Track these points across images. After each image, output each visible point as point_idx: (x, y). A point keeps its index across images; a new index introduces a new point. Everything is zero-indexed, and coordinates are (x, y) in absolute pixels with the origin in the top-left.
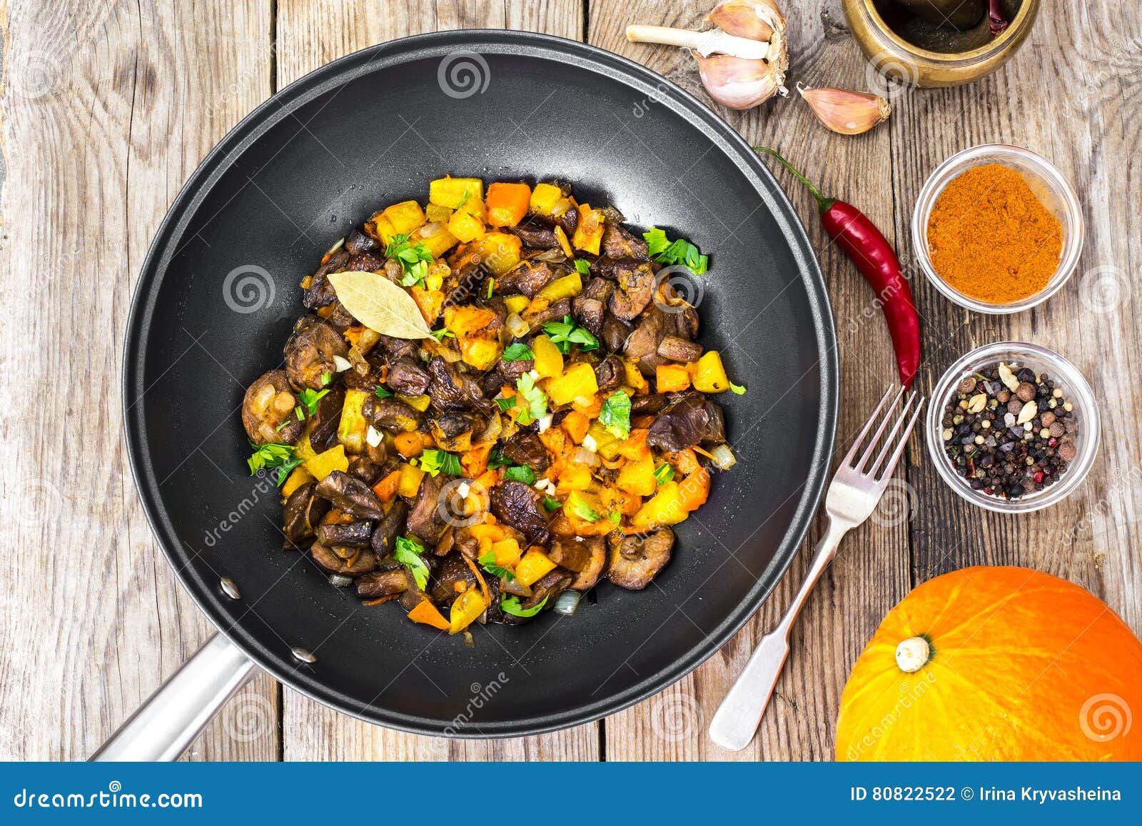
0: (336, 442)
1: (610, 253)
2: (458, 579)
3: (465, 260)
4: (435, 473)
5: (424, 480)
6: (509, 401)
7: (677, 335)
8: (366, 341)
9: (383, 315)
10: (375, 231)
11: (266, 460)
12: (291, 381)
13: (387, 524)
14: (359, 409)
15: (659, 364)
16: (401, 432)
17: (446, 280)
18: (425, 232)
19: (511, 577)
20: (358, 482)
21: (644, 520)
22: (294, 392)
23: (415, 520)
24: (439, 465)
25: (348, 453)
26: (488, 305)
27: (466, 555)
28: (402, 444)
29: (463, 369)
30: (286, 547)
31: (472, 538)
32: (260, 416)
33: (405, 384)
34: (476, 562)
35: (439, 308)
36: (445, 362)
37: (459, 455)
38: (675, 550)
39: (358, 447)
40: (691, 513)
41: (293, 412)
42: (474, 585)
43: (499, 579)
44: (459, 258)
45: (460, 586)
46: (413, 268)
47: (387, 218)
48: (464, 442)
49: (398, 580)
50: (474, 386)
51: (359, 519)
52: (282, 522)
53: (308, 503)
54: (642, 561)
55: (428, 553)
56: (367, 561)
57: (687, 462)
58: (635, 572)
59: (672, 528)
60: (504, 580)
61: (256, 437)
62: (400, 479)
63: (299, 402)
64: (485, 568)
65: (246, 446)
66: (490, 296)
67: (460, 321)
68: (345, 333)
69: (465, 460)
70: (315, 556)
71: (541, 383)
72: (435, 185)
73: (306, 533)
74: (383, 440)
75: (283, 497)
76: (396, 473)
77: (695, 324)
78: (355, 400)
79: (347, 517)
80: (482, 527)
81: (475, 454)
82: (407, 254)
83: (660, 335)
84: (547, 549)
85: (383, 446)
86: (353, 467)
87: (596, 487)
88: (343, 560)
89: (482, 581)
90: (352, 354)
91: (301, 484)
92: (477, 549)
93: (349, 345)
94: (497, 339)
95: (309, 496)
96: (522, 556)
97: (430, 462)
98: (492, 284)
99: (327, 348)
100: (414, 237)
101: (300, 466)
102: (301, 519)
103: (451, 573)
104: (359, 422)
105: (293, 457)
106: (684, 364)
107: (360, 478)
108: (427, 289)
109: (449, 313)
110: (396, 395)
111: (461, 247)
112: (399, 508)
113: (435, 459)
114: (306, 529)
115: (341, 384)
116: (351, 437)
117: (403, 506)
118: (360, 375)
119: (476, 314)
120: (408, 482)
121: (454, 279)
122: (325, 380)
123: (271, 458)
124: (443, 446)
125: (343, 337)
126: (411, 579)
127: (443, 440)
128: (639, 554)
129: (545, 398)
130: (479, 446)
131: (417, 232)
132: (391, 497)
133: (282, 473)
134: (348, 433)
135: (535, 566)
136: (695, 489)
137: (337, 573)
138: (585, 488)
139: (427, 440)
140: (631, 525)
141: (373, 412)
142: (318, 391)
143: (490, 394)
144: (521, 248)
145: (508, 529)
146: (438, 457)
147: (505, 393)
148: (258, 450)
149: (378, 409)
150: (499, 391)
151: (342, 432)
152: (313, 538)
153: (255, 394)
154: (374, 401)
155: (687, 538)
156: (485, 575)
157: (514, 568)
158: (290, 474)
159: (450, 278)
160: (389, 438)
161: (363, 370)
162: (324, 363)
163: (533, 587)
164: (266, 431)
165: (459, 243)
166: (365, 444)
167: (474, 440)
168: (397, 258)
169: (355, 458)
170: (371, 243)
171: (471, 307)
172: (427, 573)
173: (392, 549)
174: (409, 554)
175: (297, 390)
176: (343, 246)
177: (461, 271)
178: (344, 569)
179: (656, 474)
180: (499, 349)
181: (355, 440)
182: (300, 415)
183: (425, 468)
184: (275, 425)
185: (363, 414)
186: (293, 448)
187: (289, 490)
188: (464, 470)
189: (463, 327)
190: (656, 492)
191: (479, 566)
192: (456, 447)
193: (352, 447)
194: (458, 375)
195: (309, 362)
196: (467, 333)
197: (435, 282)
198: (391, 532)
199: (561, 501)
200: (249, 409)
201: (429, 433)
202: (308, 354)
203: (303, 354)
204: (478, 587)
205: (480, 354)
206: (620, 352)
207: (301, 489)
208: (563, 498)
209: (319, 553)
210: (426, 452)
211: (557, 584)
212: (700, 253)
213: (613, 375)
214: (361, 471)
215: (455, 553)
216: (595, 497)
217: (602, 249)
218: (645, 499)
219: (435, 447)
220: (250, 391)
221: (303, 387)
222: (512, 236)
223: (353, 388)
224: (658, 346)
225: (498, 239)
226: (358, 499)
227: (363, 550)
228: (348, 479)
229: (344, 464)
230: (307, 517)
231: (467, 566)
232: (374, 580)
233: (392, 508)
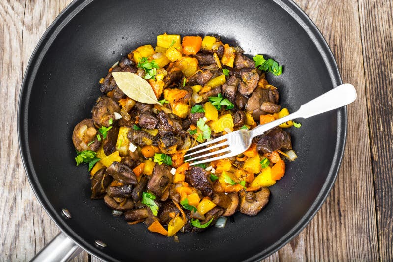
0: (115, 150)
1: (238, 67)
2: (171, 211)
3: (173, 70)
4: (160, 163)
5: (155, 166)
6: (193, 131)
7: (269, 101)
8: (129, 105)
9: (137, 92)
10: (132, 58)
11: (84, 158)
12: (95, 123)
13: (138, 186)
15: (262, 114)
16: (145, 146)
17: (165, 77)
18: (155, 57)
19: (196, 210)
20: (126, 167)
21: (255, 185)
22: (96, 128)
23: (151, 184)
24: (162, 160)
25: (121, 155)
26: (184, 89)
27: (175, 201)
28: (145, 151)
29: (173, 117)
30: (92, 197)
31: (177, 193)
32: (81, 139)
33: (147, 123)
34: (179, 204)
35: (162, 89)
36: (165, 113)
37: (171, 155)
38: (270, 197)
39: (125, 152)
40: (277, 181)
41: (95, 137)
42: (179, 214)
43: (190, 212)
44: (171, 69)
45: (172, 215)
46: (150, 71)
47: (138, 52)
48: (173, 150)
49: (144, 212)
50: (178, 124)
51: (126, 184)
52: (91, 186)
53: (102, 177)
54: (256, 203)
55: (158, 200)
56: (129, 204)
57: (275, 158)
58: (252, 208)
59: (269, 188)
60: (192, 212)
61: (79, 148)
62: (144, 167)
63: (99, 132)
64: (184, 207)
65: (74, 152)
66: (184, 85)
67: (171, 95)
68: (120, 101)
69: (174, 158)
70: (106, 201)
71: (209, 123)
72: (159, 37)
73: (102, 191)
74: (137, 149)
75: (91, 176)
76: (143, 164)
77: (277, 96)
78: (124, 131)
79: (120, 184)
80: (182, 189)
81: (178, 155)
82: (147, 65)
83: (261, 101)
84: (212, 198)
85: (137, 152)
86: (123, 161)
87: (233, 169)
88: (119, 203)
89: (182, 212)
90: (122, 111)
91: (101, 168)
92: (180, 198)
93: (121, 107)
94: (188, 104)
95: (103, 174)
96: (200, 201)
97: (158, 159)
98: (185, 81)
99: (111, 109)
100: (150, 59)
101: (99, 162)
102: (99, 184)
103: (168, 209)
104: (125, 142)
105: (95, 158)
106: (273, 114)
107: (127, 165)
108: (156, 81)
109: (166, 92)
110: (142, 129)
111: (171, 64)
112: (144, 179)
113: (160, 157)
114: (102, 189)
115: (117, 124)
116: (122, 148)
117: (146, 178)
118: (126, 121)
119: (179, 91)
120: (148, 168)
121: (168, 77)
122: (110, 122)
123: (85, 157)
124: (164, 151)
125: (118, 103)
126: (150, 212)
127: (164, 148)
128: (254, 199)
129: (210, 130)
130: (180, 152)
131: (152, 56)
132: (140, 174)
133: (91, 165)
134: (121, 146)
135: (206, 205)
136: (279, 170)
137: (116, 210)
138: (229, 170)
139: (157, 149)
140: (249, 187)
141: (132, 136)
142: (107, 127)
143: (185, 129)
144: (198, 65)
145: (194, 189)
146: (162, 156)
147: (192, 128)
148: (80, 154)
149: (134, 134)
150: (189, 127)
151: (118, 146)
152: (105, 194)
153: (78, 128)
154: (132, 131)
155: (276, 193)
156: (184, 209)
157: (197, 207)
158: (94, 165)
159: (167, 76)
160: (139, 148)
161: (127, 118)
162: (109, 115)
163: (206, 215)
164: (83, 145)
165: (171, 62)
166: (128, 151)
167: (179, 148)
168: (143, 68)
169: (124, 157)
170: (131, 63)
171: (176, 89)
172: (157, 208)
173: (141, 198)
174: (149, 200)
175: (97, 127)
176: (118, 65)
177: (172, 73)
178: (119, 207)
179: (261, 163)
180: (189, 108)
181: (124, 149)
182: (99, 138)
183: (156, 161)
184: (87, 143)
185: (127, 137)
186: (96, 153)
187: (93, 172)
188: (174, 163)
189: (173, 97)
190: (261, 172)
191: (181, 206)
192: (170, 151)
193: (122, 152)
194: (170, 119)
195: (103, 114)
196: (175, 100)
197: (160, 77)
198: (141, 190)
199: (218, 176)
200: (75, 135)
201: (157, 146)
202: (102, 111)
203: (100, 110)
204: (181, 215)
205: (180, 110)
206: (244, 110)
207: (99, 171)
208: (219, 174)
209: (107, 200)
210: (156, 154)
211: (217, 214)
212: (278, 66)
213: (241, 119)
214: (127, 162)
215: (170, 200)
216: (233, 175)
217: (235, 65)
218: (256, 175)
219: (160, 152)
220: (76, 127)
221: (101, 126)
222: (194, 59)
223: (123, 126)
224: (260, 106)
225: (188, 60)
226: (125, 174)
227: (128, 198)
228: (121, 166)
229: (119, 159)
230: (102, 184)
231: (175, 206)
232: (133, 213)
233: (141, 180)
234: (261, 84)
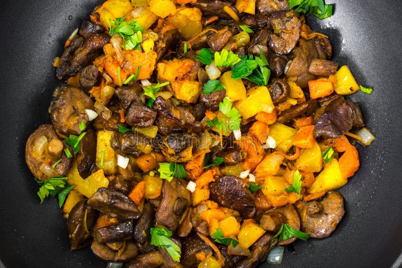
0: (97, 169)
1: (262, 11)
2: (199, 251)
3: (165, 30)
4: (170, 179)
5: (163, 184)
6: (213, 121)
7: (319, 58)
8: (106, 95)
10: (98, 19)
11: (50, 190)
12: (57, 131)
13: (142, 221)
14: (108, 143)
15: (310, 80)
16: (142, 154)
17: (156, 43)
18: (135, 14)
19: (236, 243)
20: (118, 194)
21: (317, 189)
22: (61, 139)
23: (161, 215)
24: (172, 173)
25: (107, 175)
26: (186, 57)
27: (201, 233)
28: (143, 163)
29: (177, 103)
30: (73, 248)
31: (203, 220)
32: (39, 158)
33: (138, 120)
34: (209, 237)
35: (154, 62)
36: (164, 100)
37: (184, 164)
38: (345, 205)
39: (113, 170)
40: (349, 178)
41: (63, 153)
42: (211, 253)
43: (227, 246)
44: (160, 29)
45: (201, 256)
46: (132, 37)
47: (104, 9)
48: (188, 154)
49: (155, 258)
50: (187, 113)
51: (121, 220)
52: (67, 231)
53: (84, 215)
54: (325, 217)
55: (175, 236)
56: (132, 250)
57: (344, 145)
58: (323, 226)
59: (337, 190)
60: (230, 247)
61: (38, 174)
62: (145, 188)
63: (67, 144)
64: (216, 240)
65: (34, 184)
66: (185, 51)
67: (169, 70)
68: (91, 92)
69: (189, 167)
70: (95, 252)
71: (235, 103)
73: (86, 236)
74: (130, 163)
75: (64, 213)
76: (142, 183)
77: (330, 48)
78: (105, 138)
79: (113, 221)
80: (208, 212)
81: (195, 161)
82: (124, 28)
83: (309, 60)
84: (257, 221)
85: (130, 167)
86: (112, 184)
87: (282, 171)
88: (116, 251)
89: (216, 250)
90: (97, 106)
91: (76, 202)
92: (208, 228)
93: (93, 100)
94: (197, 79)
95: (84, 210)
96: (240, 229)
97: (165, 171)
98: (186, 46)
99: (79, 105)
100: (128, 18)
101: (73, 190)
102: (81, 228)
103: (193, 248)
104: (109, 152)
105: (67, 185)
106: (327, 77)
107: (119, 190)
108: (143, 51)
109: (161, 66)
110: (133, 129)
111: (160, 21)
112: (148, 208)
113: (168, 169)
114: (86, 233)
115: (93, 128)
116: (106, 164)
117: (150, 207)
118: (105, 120)
119: (181, 64)
120: (151, 187)
121: (161, 42)
122: (82, 127)
123: (52, 188)
124: (173, 159)
125: (89, 95)
126: (166, 256)
127: (172, 155)
128: (321, 213)
129: (239, 115)
130: (196, 155)
131: (130, 15)
132: (141, 202)
133: (62, 197)
134: (104, 161)
135: (251, 234)
136: (351, 160)
137: (112, 261)
138: (275, 174)
139: (160, 157)
140: (309, 194)
141: (120, 143)
142: (78, 135)
143: (199, 118)
144: (202, 16)
145: (226, 210)
146: (170, 168)
147: (210, 116)
148: (43, 184)
149: (123, 141)
150: (204, 115)
151: (100, 161)
152: (91, 240)
153: (33, 143)
154: (118, 136)
155: (351, 197)
156: (217, 244)
157: (237, 236)
158: (67, 197)
159: (158, 41)
160: (133, 160)
161: (107, 116)
162: (78, 115)
163: (252, 248)
164: (46, 169)
165: (159, 18)
166: (117, 167)
167: (194, 152)
168: (118, 33)
169: (111, 178)
170: (98, 28)
171: (175, 60)
172: (179, 249)
173: (149, 238)
174: (162, 239)
175: (64, 136)
176: (78, 33)
177: (164, 36)
178: (116, 258)
179: (323, 156)
180: (200, 86)
181: (110, 165)
182: (69, 154)
183: (162, 176)
184: (50, 164)
185: (112, 147)
186: (66, 178)
187: (68, 207)
188: (189, 174)
189: (173, 74)
190: (323, 169)
191: (212, 240)
192: (182, 159)
193: (108, 171)
194: (175, 108)
195: (68, 115)
196: (176, 78)
197: (148, 45)
198: (146, 226)
199: (260, 185)
200: (30, 155)
201: (160, 152)
202: (66, 111)
203: (62, 111)
204: (214, 255)
205: (187, 91)
206: (283, 76)
207: (76, 207)
208: (261, 183)
209: (97, 250)
210: (161, 165)
211: (269, 243)
212: (324, 4)
213: (283, 92)
214: (118, 185)
215: (193, 233)
216: (281, 178)
217: (257, 10)
218: (316, 174)
219: (165, 161)
220: (29, 141)
221: (69, 133)
222: (195, 9)
223: (102, 129)
224: (308, 67)
225: (187, 12)
226: (121, 205)
227: (128, 242)
228: (111, 193)
229: (105, 182)
230: (85, 225)
231: (203, 242)
232: (139, 262)
233: (144, 209)
234: (303, 34)
